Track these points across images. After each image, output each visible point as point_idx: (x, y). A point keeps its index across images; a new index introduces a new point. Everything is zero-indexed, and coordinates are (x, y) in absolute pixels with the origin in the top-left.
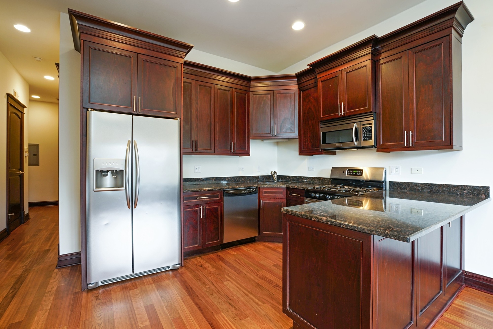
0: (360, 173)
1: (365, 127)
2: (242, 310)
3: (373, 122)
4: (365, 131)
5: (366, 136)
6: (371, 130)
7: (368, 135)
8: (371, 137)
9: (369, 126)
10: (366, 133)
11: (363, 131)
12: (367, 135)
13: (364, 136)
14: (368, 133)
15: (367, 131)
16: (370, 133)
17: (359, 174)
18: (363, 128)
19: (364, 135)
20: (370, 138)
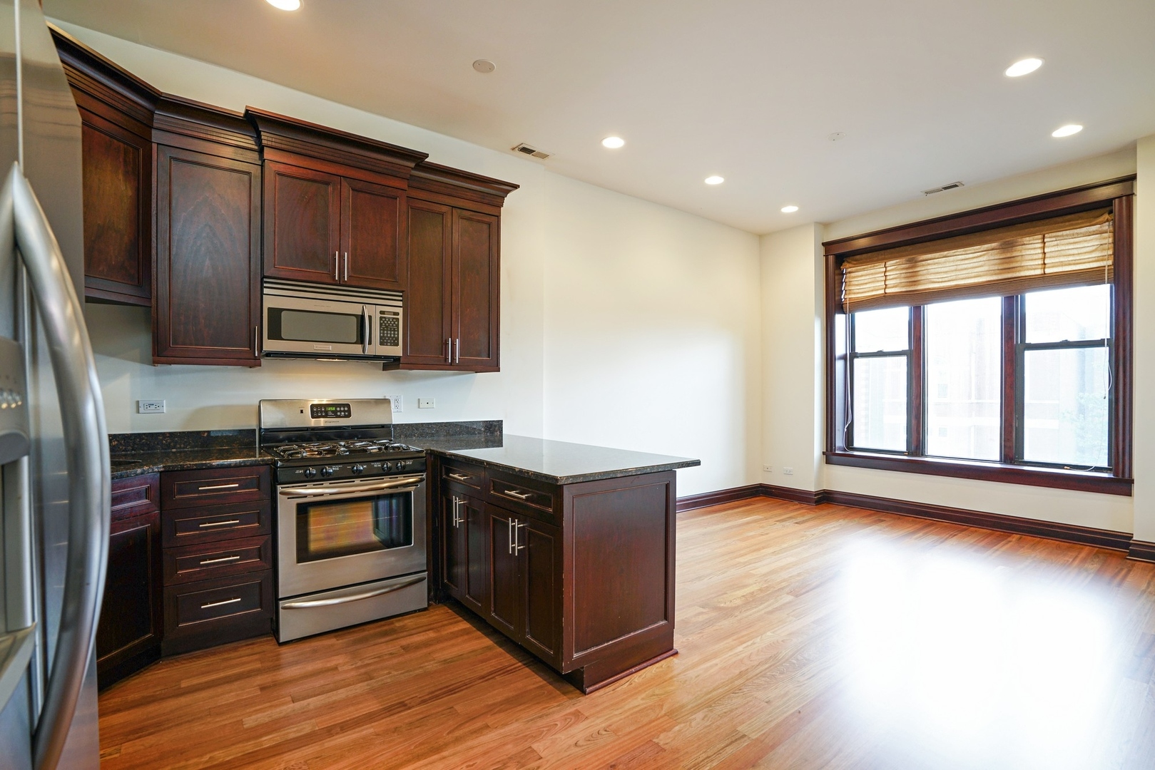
0: (344, 411)
1: (385, 318)
2: (505, 757)
3: (400, 311)
4: (385, 325)
5: (387, 337)
6: (398, 326)
7: (391, 334)
8: (397, 339)
9: (394, 318)
10: (387, 330)
11: (381, 325)
12: (389, 334)
13: (384, 336)
14: (391, 331)
15: (388, 326)
16: (394, 330)
17: (343, 413)
18: (381, 318)
19: (384, 333)
20: (394, 341)
